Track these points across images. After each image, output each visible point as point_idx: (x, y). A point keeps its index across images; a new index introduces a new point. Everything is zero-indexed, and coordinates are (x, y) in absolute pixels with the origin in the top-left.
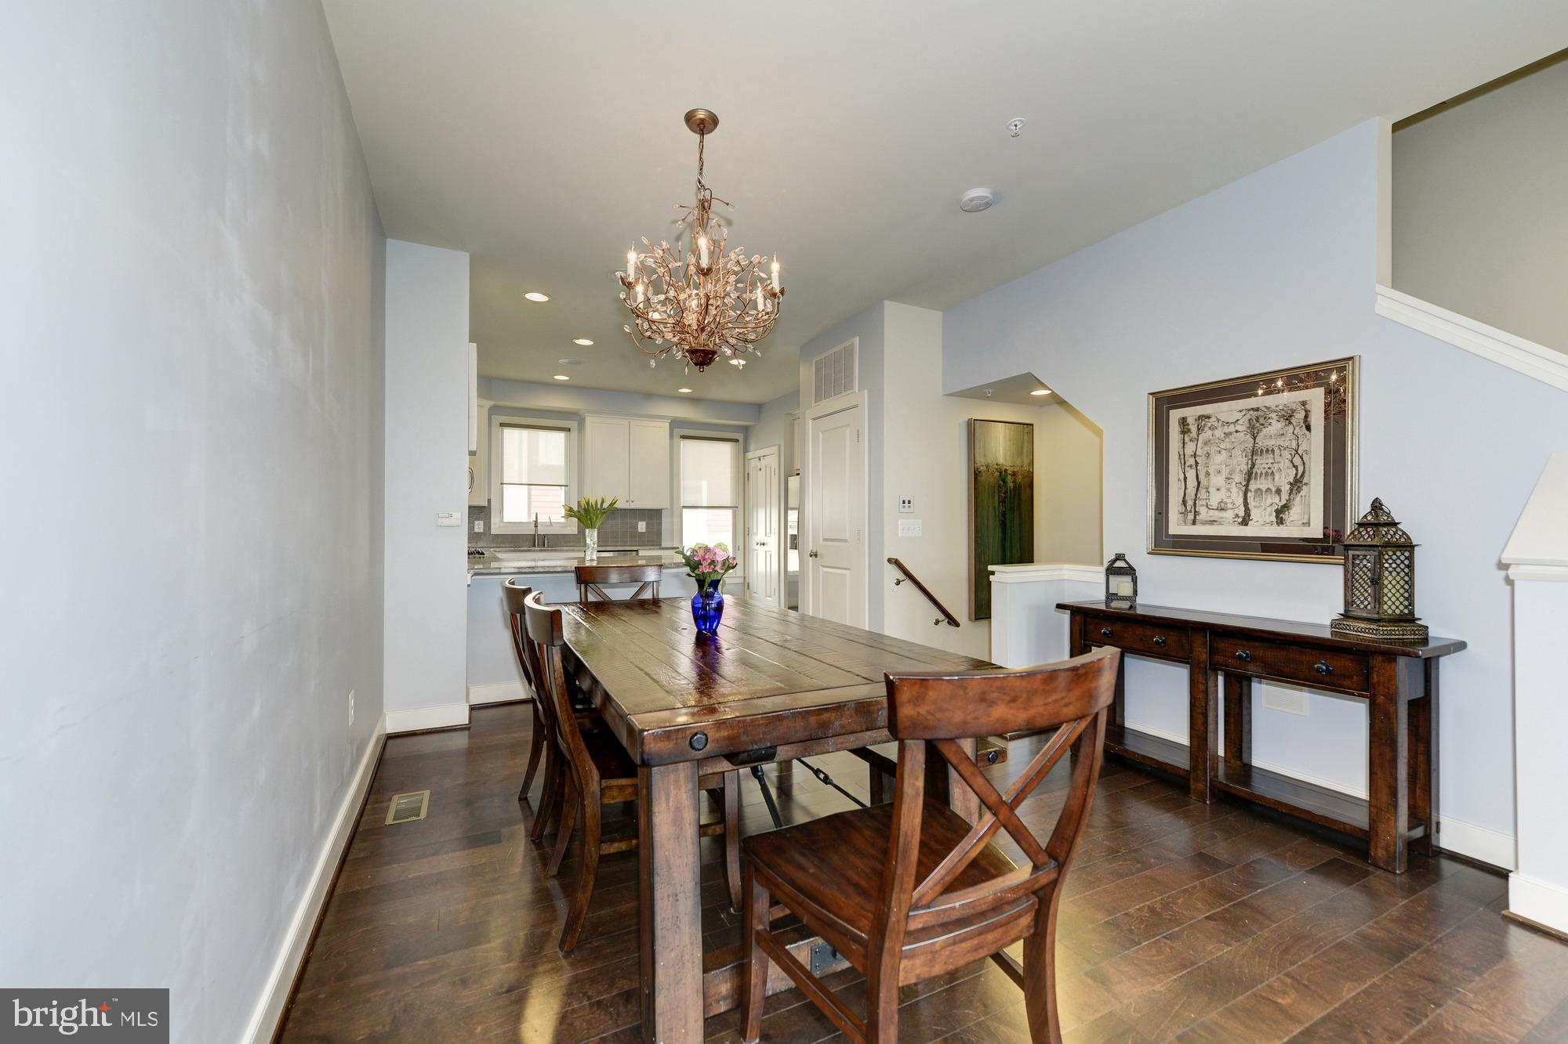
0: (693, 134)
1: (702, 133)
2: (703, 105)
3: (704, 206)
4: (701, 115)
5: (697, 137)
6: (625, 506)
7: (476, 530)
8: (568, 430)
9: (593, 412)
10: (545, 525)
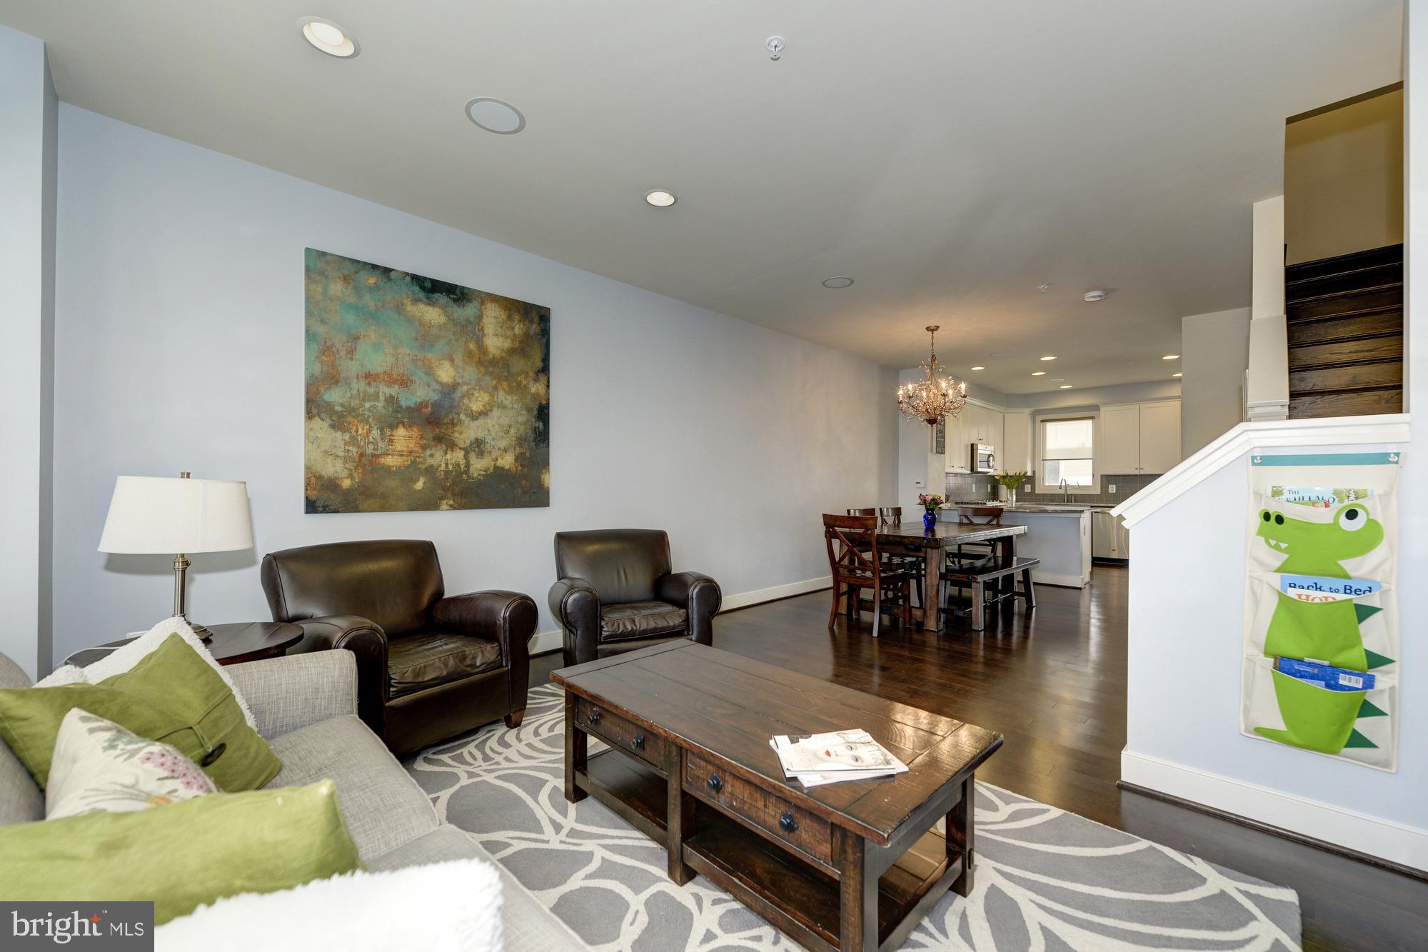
1: (932, 332)
3: (933, 360)
4: (933, 327)
6: (1137, 472)
7: (1026, 491)
8: (1092, 418)
9: (1106, 404)
10: (1073, 487)
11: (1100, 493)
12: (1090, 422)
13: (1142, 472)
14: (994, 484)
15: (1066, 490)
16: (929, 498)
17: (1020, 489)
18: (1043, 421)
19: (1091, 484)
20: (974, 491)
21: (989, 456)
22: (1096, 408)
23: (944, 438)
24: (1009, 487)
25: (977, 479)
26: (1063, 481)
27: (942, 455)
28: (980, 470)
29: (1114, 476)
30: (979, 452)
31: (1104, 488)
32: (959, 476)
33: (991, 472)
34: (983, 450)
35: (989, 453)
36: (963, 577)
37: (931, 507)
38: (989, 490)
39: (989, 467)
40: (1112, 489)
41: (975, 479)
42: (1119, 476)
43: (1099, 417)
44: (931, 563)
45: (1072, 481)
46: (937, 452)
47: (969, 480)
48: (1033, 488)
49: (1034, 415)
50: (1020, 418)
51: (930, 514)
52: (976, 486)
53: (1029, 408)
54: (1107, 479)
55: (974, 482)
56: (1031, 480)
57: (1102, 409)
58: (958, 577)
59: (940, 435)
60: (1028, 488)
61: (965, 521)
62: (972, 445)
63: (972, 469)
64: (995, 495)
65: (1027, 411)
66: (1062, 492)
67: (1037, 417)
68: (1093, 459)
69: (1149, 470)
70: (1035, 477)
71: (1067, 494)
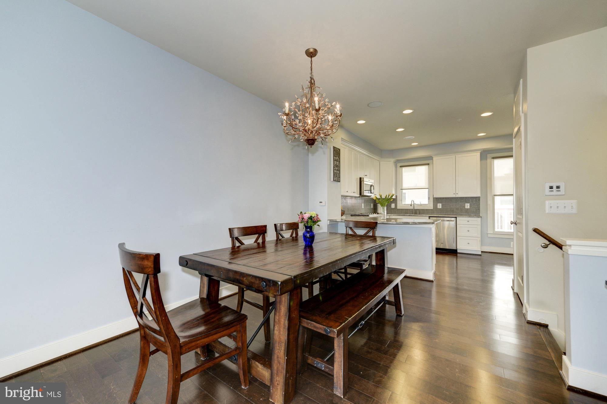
0: (309, 58)
1: (311, 57)
2: (311, 46)
3: (312, 83)
4: (311, 50)
5: (310, 58)
6: (454, 196)
7: (392, 207)
8: (428, 164)
9: (436, 155)
10: (418, 205)
11: (432, 209)
12: (427, 167)
13: (457, 196)
14: (374, 204)
15: (414, 207)
16: (306, 216)
17: (389, 207)
18: (401, 167)
19: (427, 203)
20: (363, 207)
21: (371, 186)
22: (430, 158)
23: (339, 171)
24: (382, 205)
25: (365, 201)
26: (413, 202)
27: (339, 183)
28: (365, 194)
29: (445, 198)
30: (365, 182)
31: (435, 205)
32: (354, 198)
33: (373, 196)
34: (367, 181)
35: (371, 184)
36: (321, 328)
37: (309, 225)
38: (372, 207)
39: (371, 193)
40: (440, 206)
41: (363, 200)
42: (443, 198)
43: (432, 163)
44: (280, 309)
45: (417, 202)
46: (334, 180)
47: (360, 201)
48: (396, 206)
49: (396, 162)
50: (388, 164)
51: (307, 232)
52: (364, 205)
53: (393, 158)
54: (437, 200)
55: (363, 202)
56: (395, 201)
57: (435, 159)
58: (315, 327)
59: (337, 168)
60: (393, 206)
61: (350, 232)
62: (360, 178)
63: (360, 194)
64: (375, 210)
65: (392, 160)
66: (412, 208)
67: (398, 164)
68: (428, 188)
69: (461, 194)
70: (397, 199)
71: (415, 209)
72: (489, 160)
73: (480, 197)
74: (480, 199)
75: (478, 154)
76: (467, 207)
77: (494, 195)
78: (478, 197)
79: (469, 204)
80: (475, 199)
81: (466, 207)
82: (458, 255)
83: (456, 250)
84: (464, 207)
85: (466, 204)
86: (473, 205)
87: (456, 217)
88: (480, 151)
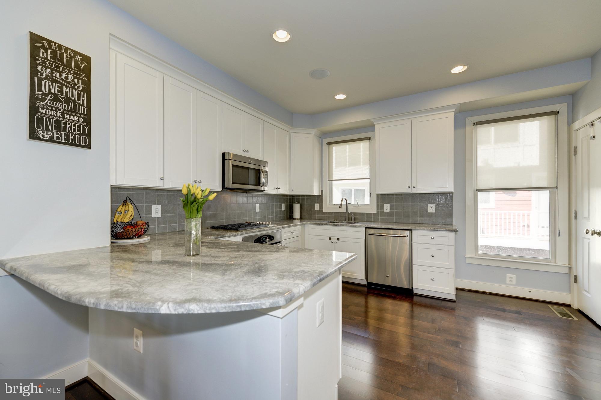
6: (409, 191)
7: (316, 209)
8: (369, 139)
9: (380, 119)
10: (354, 206)
11: (376, 212)
12: (367, 142)
13: (415, 191)
15: (347, 209)
18: (328, 144)
19: (369, 204)
22: (371, 127)
29: (396, 195)
31: (380, 207)
34: (244, 162)
40: (387, 208)
42: (393, 195)
43: (375, 137)
45: (352, 201)
48: (321, 207)
49: (323, 135)
53: (316, 129)
54: (382, 198)
56: (320, 199)
57: (377, 127)
60: (317, 207)
62: (224, 154)
63: (223, 185)
65: (314, 132)
66: (343, 210)
67: (324, 140)
68: (369, 179)
69: (420, 189)
70: (323, 196)
71: (348, 213)
72: (469, 128)
73: (452, 193)
74: (452, 197)
75: (450, 115)
76: (432, 209)
77: (477, 190)
78: (450, 193)
79: (433, 206)
80: (444, 197)
81: (429, 211)
82: (415, 299)
83: (412, 290)
84: (427, 209)
85: (430, 205)
86: (440, 207)
87: (411, 230)
88: (454, 110)
